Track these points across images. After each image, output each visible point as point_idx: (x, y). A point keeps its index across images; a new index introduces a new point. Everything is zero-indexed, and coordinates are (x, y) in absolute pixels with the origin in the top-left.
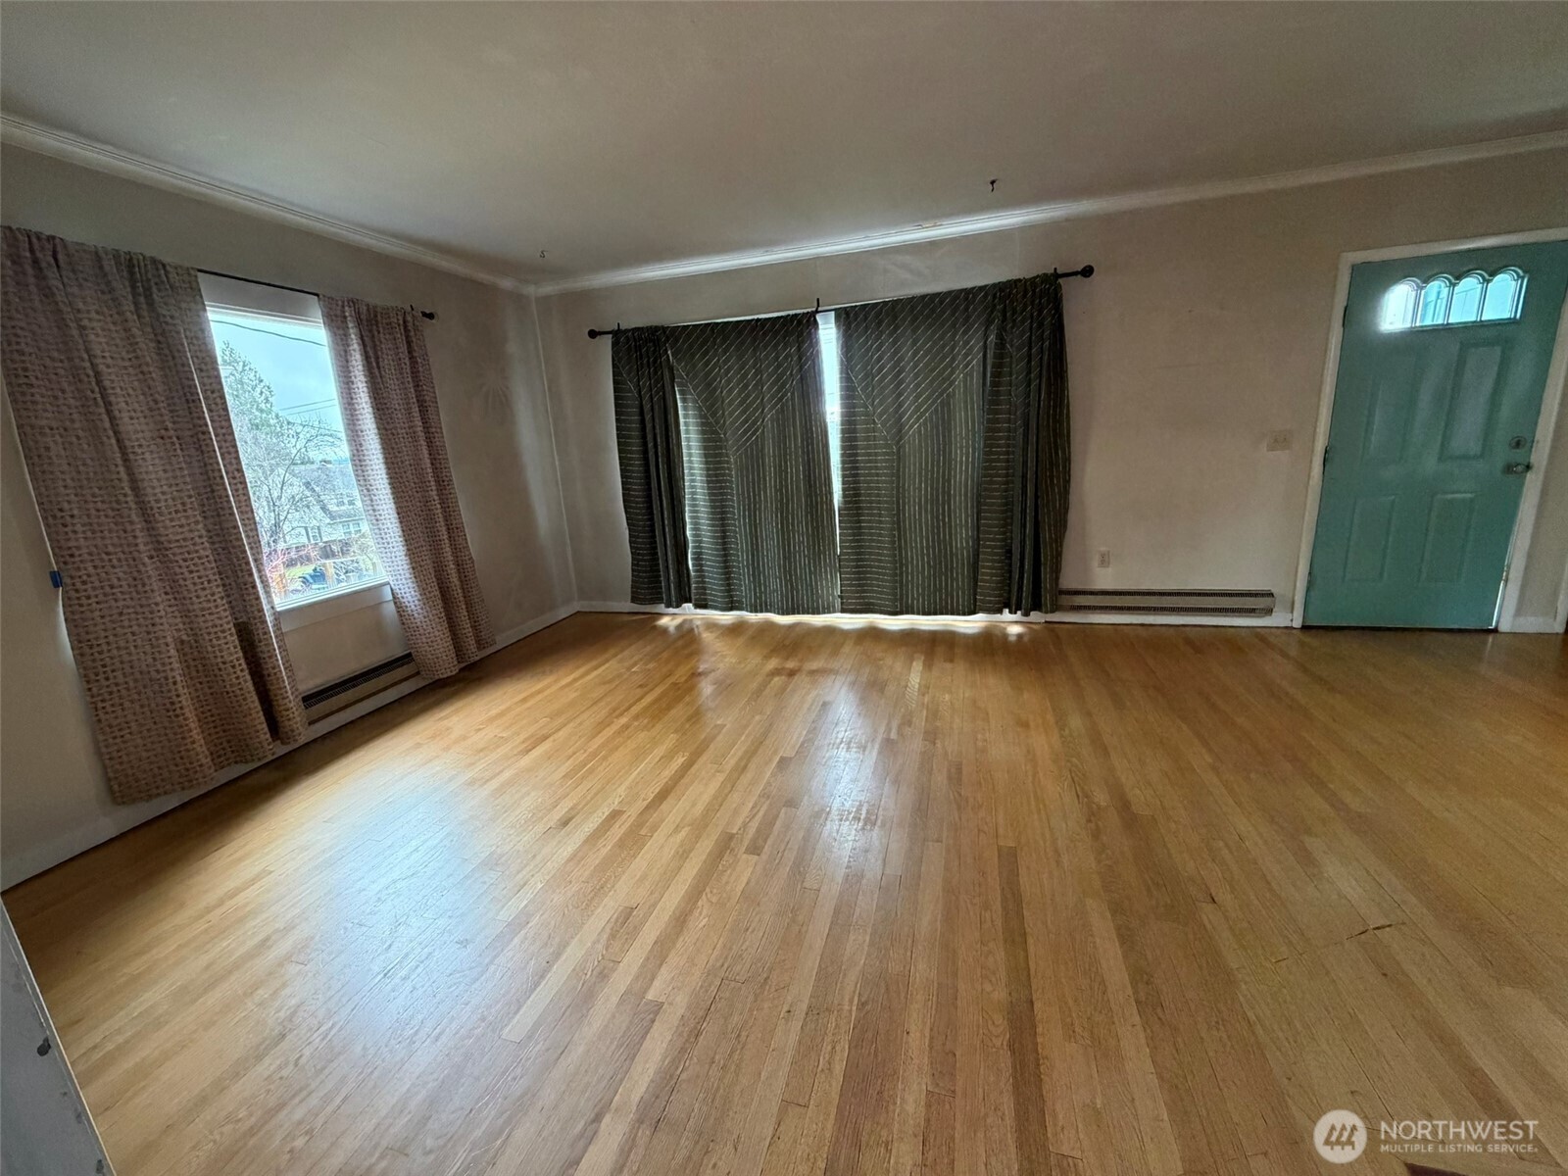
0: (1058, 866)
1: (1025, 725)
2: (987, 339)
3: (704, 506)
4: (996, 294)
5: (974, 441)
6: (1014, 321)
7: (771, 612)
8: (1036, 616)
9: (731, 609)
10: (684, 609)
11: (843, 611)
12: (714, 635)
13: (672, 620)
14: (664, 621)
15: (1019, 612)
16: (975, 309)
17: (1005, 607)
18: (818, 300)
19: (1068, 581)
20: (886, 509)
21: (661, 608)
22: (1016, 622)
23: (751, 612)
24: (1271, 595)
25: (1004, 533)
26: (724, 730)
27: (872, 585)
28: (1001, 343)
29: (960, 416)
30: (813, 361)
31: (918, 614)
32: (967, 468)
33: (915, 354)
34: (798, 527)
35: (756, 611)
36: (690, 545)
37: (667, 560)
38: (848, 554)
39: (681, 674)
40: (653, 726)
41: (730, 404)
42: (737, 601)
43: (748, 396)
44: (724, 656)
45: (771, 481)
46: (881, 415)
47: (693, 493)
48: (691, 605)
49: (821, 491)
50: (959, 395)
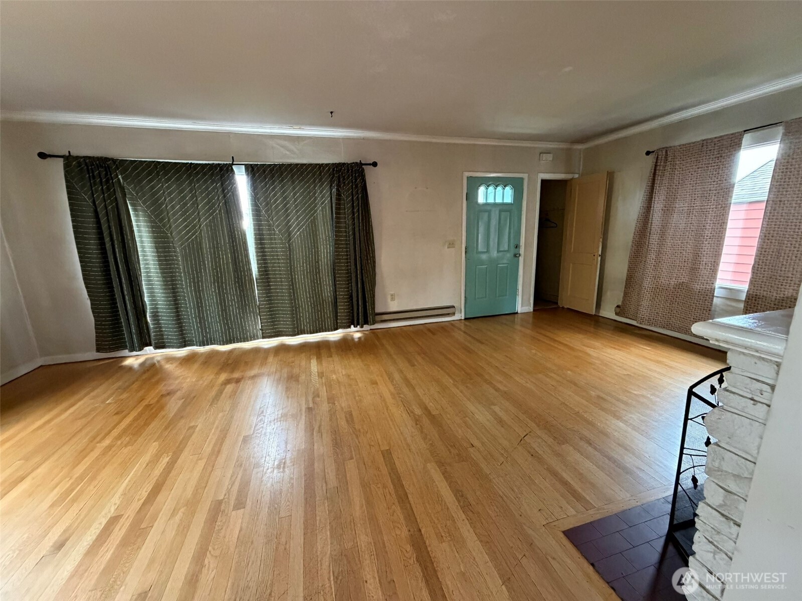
0: (410, 451)
1: (376, 383)
2: (331, 191)
3: (158, 281)
4: (334, 168)
5: (329, 242)
6: (345, 182)
7: (214, 344)
8: (367, 327)
9: (185, 346)
10: (146, 351)
11: (264, 337)
12: (174, 365)
13: (137, 359)
14: (128, 362)
15: (358, 326)
16: (325, 175)
17: (352, 324)
18: (233, 157)
19: (378, 309)
20: (285, 278)
21: (126, 352)
22: (357, 331)
23: (200, 346)
24: (453, 307)
25: (348, 288)
26: (197, 429)
27: (279, 321)
28: (339, 194)
29: (321, 228)
30: (232, 192)
31: (308, 334)
32: (327, 255)
33: (295, 194)
34: (230, 291)
35: (204, 345)
36: (148, 307)
37: (128, 319)
38: (263, 305)
39: (151, 398)
40: (136, 441)
41: (174, 215)
42: (188, 341)
43: (187, 211)
44: (186, 378)
45: (208, 263)
46: (278, 226)
47: (147, 272)
48: (152, 347)
49: (244, 269)
50: (320, 217)
